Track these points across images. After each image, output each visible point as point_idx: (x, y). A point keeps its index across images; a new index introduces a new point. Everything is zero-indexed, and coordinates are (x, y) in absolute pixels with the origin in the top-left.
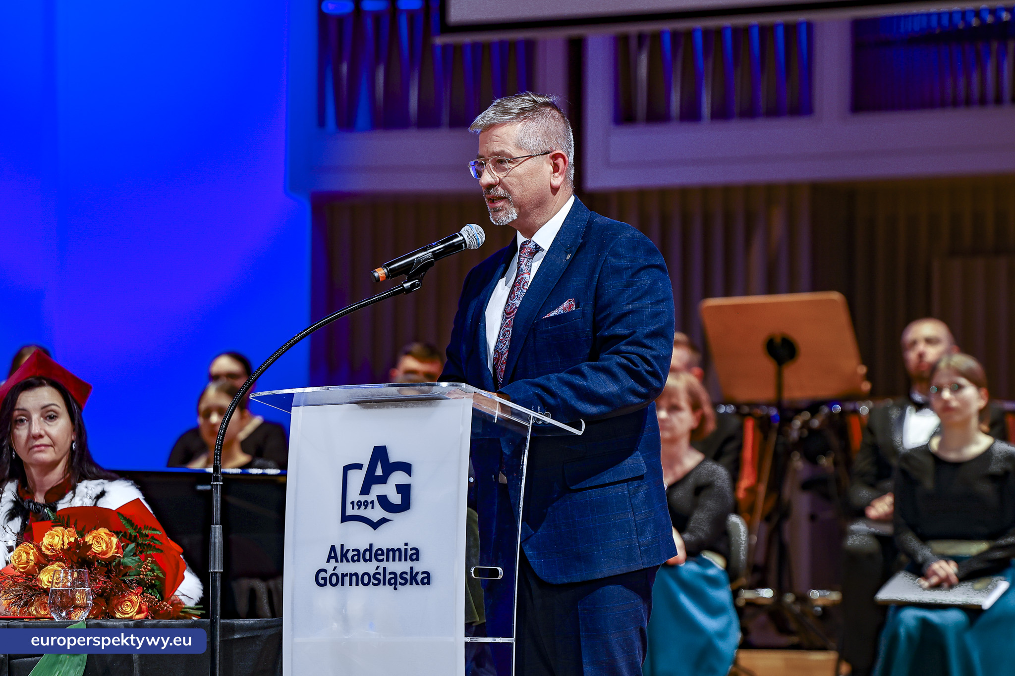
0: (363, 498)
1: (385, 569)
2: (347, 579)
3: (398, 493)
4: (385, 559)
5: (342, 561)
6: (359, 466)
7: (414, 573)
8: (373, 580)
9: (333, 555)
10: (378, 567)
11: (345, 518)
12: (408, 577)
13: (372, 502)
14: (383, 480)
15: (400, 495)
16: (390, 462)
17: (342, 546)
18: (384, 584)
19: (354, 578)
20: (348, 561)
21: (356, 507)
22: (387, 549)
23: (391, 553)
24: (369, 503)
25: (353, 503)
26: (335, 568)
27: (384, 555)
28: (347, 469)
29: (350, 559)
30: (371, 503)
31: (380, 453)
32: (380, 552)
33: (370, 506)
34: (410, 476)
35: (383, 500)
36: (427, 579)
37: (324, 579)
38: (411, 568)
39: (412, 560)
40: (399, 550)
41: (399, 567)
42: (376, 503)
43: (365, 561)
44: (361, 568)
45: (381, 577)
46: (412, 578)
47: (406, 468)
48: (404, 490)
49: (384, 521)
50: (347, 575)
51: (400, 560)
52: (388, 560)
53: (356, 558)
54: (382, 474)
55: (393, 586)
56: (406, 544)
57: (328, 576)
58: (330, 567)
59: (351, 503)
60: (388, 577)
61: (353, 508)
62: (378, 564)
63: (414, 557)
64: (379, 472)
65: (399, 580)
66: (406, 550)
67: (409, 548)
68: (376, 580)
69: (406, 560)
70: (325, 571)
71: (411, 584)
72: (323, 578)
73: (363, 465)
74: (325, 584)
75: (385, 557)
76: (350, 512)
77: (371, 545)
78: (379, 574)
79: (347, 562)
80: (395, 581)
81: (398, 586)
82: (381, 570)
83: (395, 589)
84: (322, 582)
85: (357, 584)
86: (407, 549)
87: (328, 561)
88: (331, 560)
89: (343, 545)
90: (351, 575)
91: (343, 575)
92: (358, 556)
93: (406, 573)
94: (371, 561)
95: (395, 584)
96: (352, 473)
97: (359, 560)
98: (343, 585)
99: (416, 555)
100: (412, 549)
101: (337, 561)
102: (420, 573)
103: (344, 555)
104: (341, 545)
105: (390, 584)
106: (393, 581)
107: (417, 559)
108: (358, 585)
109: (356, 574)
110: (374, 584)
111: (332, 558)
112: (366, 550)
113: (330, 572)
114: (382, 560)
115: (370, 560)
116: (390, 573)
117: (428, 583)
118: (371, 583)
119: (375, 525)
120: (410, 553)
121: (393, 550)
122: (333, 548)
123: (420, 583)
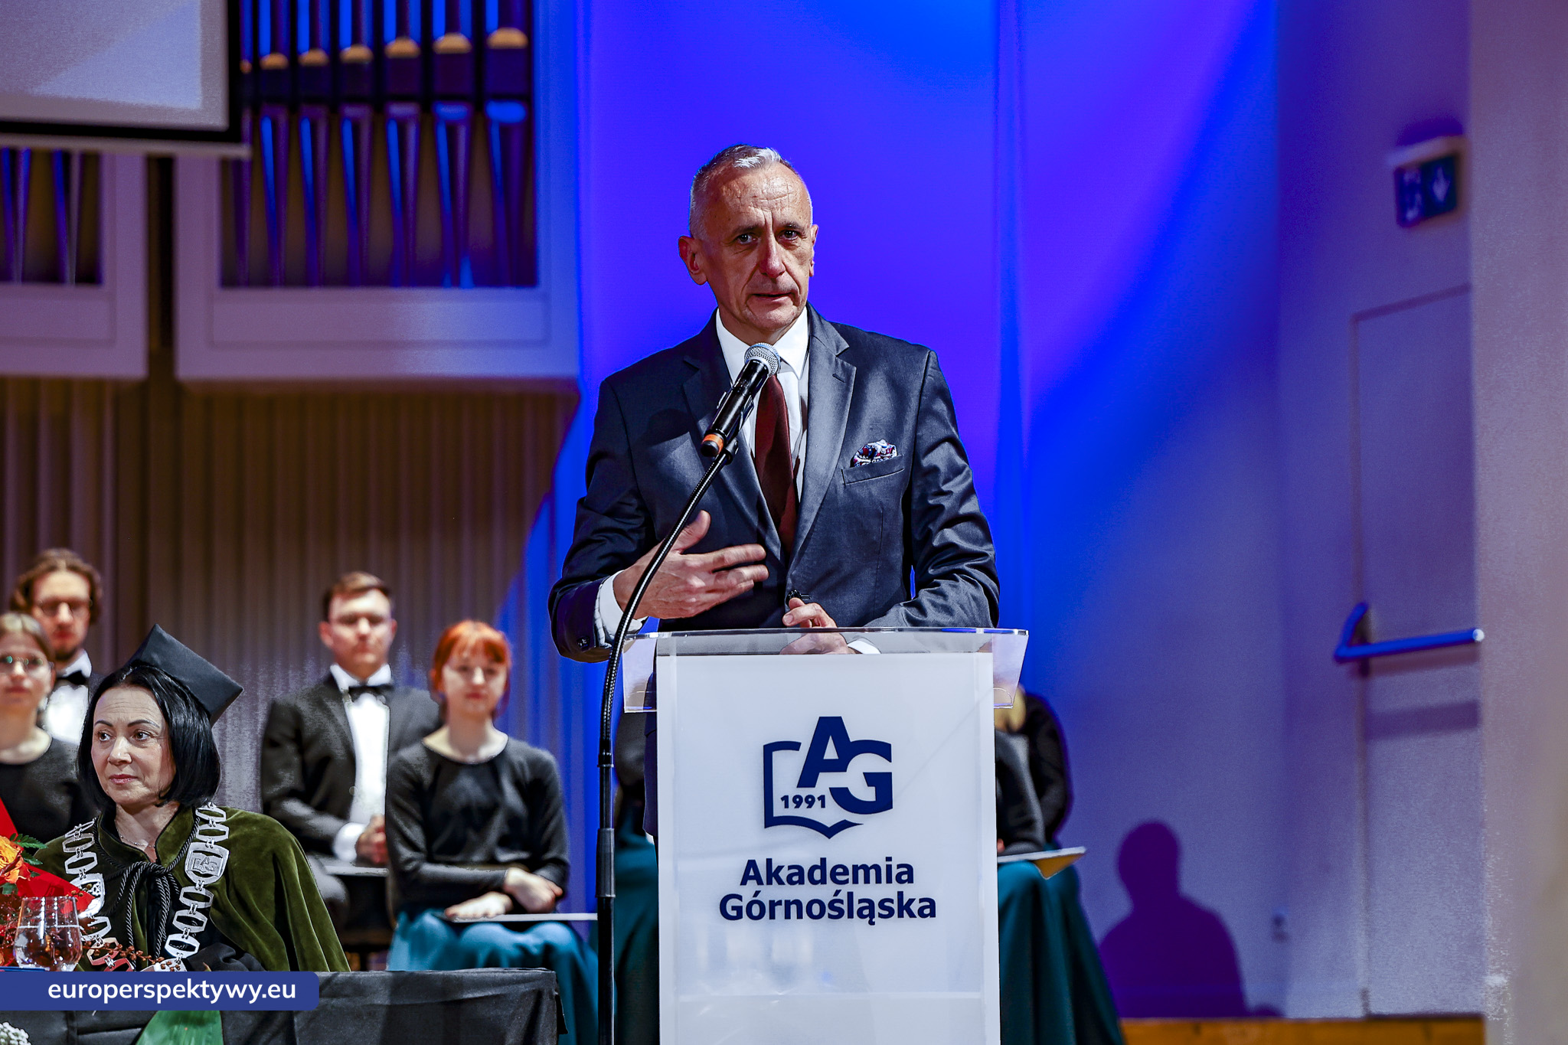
0: (804, 792)
1: (850, 895)
2: (780, 910)
3: (869, 785)
4: (851, 880)
5: (769, 882)
6: (795, 746)
7: (905, 902)
8: (828, 911)
9: (752, 873)
10: (837, 892)
11: (771, 821)
12: (895, 906)
13: (822, 798)
14: (840, 766)
15: (874, 788)
16: (851, 740)
17: (769, 862)
18: (851, 916)
19: (794, 908)
20: (780, 882)
21: (791, 804)
22: (853, 866)
23: (861, 873)
24: (816, 800)
25: (785, 799)
26: (757, 893)
27: (848, 874)
28: (769, 750)
29: (784, 879)
30: (819, 798)
31: (830, 728)
32: (840, 870)
33: (818, 803)
34: (890, 761)
35: (842, 797)
36: (929, 909)
37: (739, 909)
38: (900, 894)
39: (900, 881)
40: (877, 867)
41: (877, 892)
42: (829, 799)
43: (813, 882)
44: (805, 893)
45: (845, 907)
46: (904, 908)
47: (883, 750)
48: (881, 782)
49: (844, 825)
50: (779, 903)
51: (878, 881)
52: (855, 881)
53: (796, 878)
54: (837, 758)
55: (868, 919)
56: (889, 859)
57: (744, 904)
58: (748, 892)
59: (782, 799)
60: (856, 906)
61: (787, 806)
62: (839, 887)
63: (905, 877)
64: (831, 753)
65: (877, 910)
66: (889, 868)
67: (894, 864)
68: (835, 910)
69: (889, 881)
70: (740, 898)
71: (901, 915)
72: (733, 908)
73: (800, 744)
74: (739, 916)
75: (850, 877)
76: (779, 810)
77: (823, 860)
78: (841, 902)
79: (779, 884)
80: (869, 911)
81: (876, 919)
82: (843, 896)
83: (872, 923)
84: (734, 913)
85: (800, 916)
86: (891, 866)
87: (744, 883)
88: (749, 882)
89: (771, 859)
90: (788, 904)
91: (773, 904)
92: (798, 875)
93: (891, 901)
94: (825, 883)
95: (872, 915)
96: (777, 756)
97: (801, 882)
98: (772, 916)
99: (907, 874)
100: (899, 866)
101: (760, 883)
102: (917, 901)
103: (773, 875)
104: (767, 859)
105: (861, 915)
106: (866, 912)
107: (910, 880)
108: (802, 918)
109: (798, 903)
110: (830, 916)
111: (752, 878)
112: (813, 868)
113: (748, 897)
114: (846, 882)
115: (823, 881)
116: (860, 901)
117: (933, 914)
118: (826, 915)
119: (829, 832)
120: (895, 872)
121: (864, 867)
122: (752, 864)
123: (916, 914)
